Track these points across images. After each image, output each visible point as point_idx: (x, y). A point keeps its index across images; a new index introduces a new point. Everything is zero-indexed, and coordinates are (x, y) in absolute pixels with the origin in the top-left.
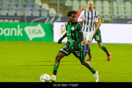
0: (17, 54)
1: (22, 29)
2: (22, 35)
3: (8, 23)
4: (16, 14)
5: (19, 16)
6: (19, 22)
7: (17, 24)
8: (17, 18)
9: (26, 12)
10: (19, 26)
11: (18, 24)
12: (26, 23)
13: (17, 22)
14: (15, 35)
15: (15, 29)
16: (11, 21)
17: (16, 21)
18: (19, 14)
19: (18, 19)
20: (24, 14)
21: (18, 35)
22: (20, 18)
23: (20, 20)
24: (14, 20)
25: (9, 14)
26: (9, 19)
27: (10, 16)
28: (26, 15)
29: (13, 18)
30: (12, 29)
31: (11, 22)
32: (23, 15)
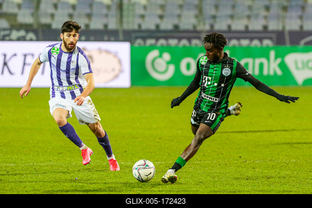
0: (270, 115)
1: (279, 60)
2: (279, 72)
3: (249, 46)
4: (265, 27)
5: (273, 32)
6: (274, 43)
7: (268, 49)
8: (268, 35)
9: (287, 21)
10: (272, 54)
11: (271, 49)
12: (288, 46)
13: (267, 45)
14: (265, 72)
15: (264, 60)
16: (256, 42)
17: (267, 42)
18: (273, 26)
19: (271, 39)
20: (284, 27)
21: (272, 73)
22: (274, 36)
23: (275, 39)
24: (261, 40)
25: (251, 28)
26: (252, 39)
27: (253, 32)
28: (288, 28)
29: (259, 35)
30: (258, 61)
31: (256, 45)
32: (280, 28)
